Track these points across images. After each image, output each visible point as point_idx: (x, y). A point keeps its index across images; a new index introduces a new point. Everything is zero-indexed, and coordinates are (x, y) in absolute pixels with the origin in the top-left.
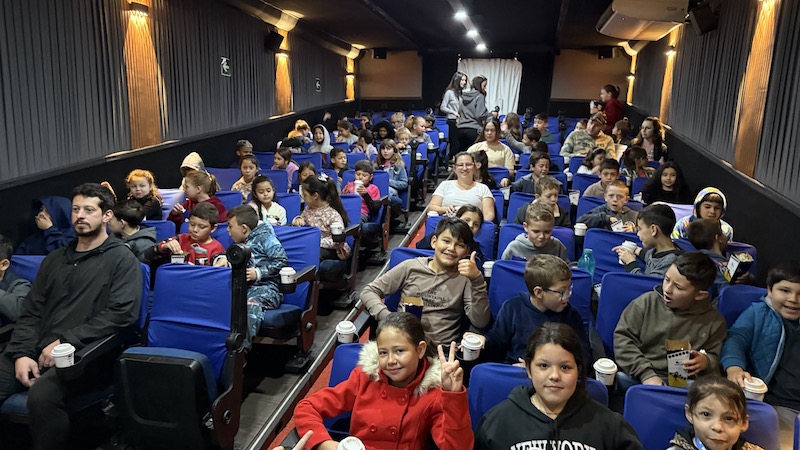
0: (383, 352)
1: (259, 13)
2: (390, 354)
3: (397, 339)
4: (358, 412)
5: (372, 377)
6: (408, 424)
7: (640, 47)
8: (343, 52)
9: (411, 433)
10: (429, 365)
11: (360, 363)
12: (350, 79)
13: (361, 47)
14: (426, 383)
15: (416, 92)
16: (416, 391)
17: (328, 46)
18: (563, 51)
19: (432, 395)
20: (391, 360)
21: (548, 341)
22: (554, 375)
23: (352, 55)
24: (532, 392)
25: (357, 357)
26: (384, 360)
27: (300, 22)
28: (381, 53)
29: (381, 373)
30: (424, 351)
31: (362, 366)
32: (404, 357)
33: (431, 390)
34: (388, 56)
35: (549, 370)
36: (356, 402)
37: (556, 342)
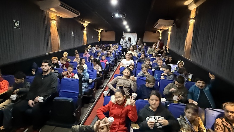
0: (116, 98)
1: (80, 22)
2: (118, 98)
3: (119, 95)
4: (111, 111)
5: (114, 103)
6: (123, 113)
7: (162, 31)
8: (98, 31)
9: (123, 115)
10: (127, 100)
11: (111, 100)
12: (99, 37)
13: (102, 30)
14: (126, 104)
15: (114, 39)
16: (124, 106)
17: (95, 29)
18: (145, 32)
19: (128, 107)
20: (118, 100)
21: (153, 95)
22: (154, 102)
23: (100, 31)
24: (150, 105)
25: (110, 99)
26: (117, 100)
27: (89, 24)
28: (106, 31)
29: (116, 102)
30: (125, 97)
31: (111, 101)
32: (121, 99)
33: (127, 106)
34: (108, 32)
35: (153, 101)
36: (111, 109)
37: (155, 95)
